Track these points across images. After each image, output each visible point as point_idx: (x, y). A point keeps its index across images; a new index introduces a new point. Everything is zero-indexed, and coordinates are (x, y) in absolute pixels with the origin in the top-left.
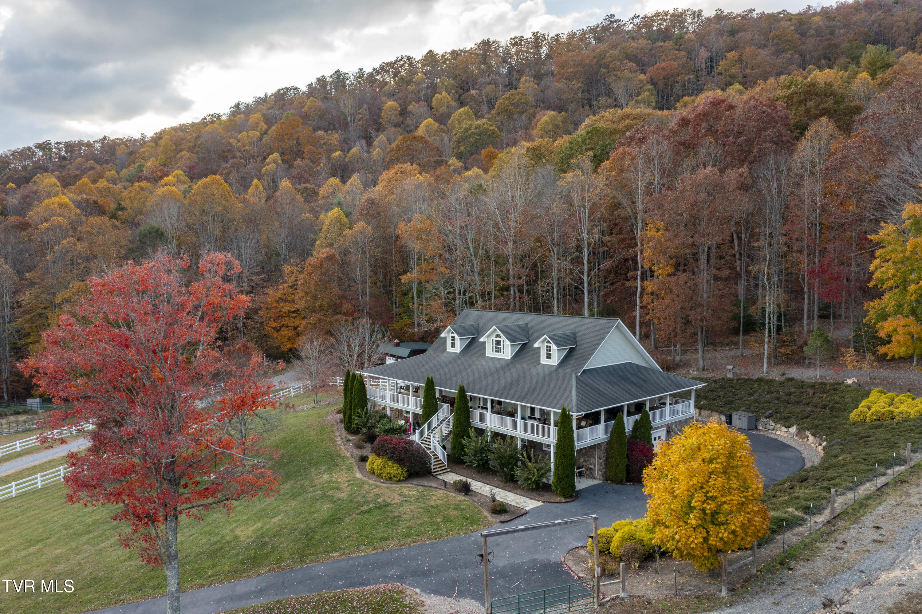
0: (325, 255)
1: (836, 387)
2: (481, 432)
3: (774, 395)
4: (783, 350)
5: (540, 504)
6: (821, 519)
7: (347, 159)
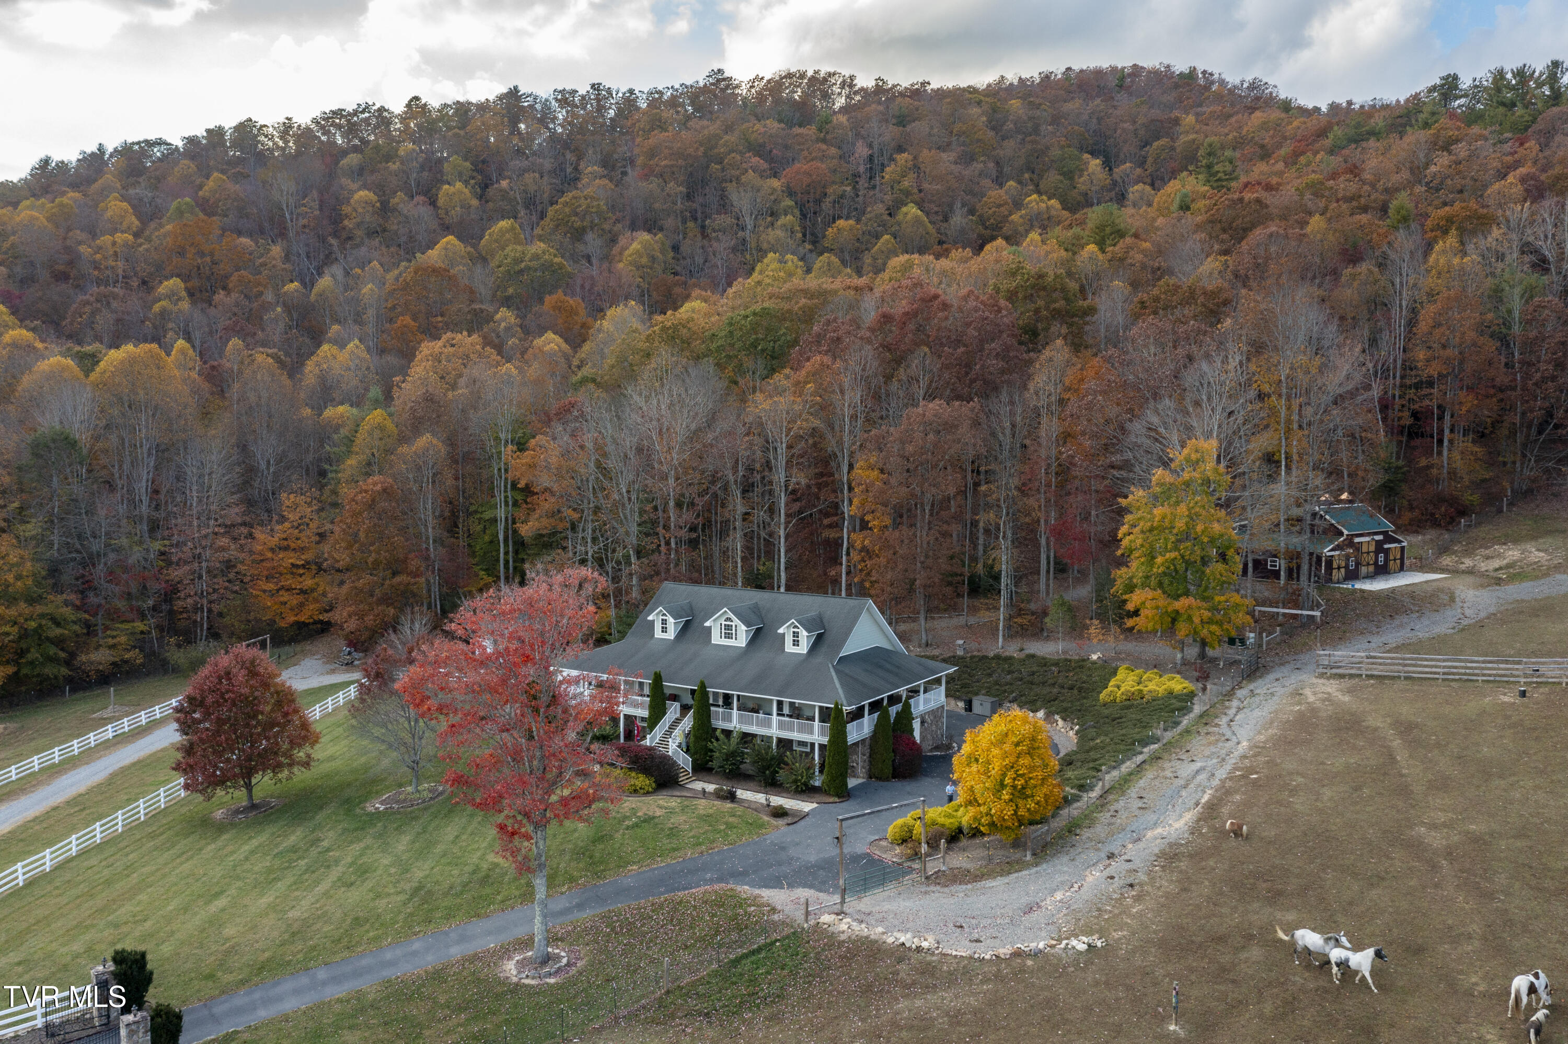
0: (379, 487)
1: (1082, 663)
2: (727, 733)
3: (1015, 675)
4: (1019, 620)
5: (815, 805)
6: (1094, 794)
7: (313, 297)
